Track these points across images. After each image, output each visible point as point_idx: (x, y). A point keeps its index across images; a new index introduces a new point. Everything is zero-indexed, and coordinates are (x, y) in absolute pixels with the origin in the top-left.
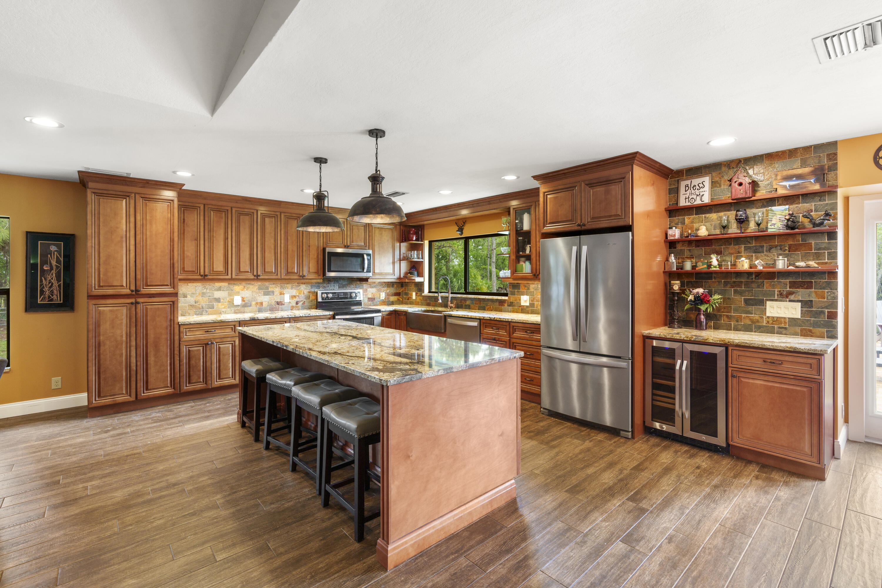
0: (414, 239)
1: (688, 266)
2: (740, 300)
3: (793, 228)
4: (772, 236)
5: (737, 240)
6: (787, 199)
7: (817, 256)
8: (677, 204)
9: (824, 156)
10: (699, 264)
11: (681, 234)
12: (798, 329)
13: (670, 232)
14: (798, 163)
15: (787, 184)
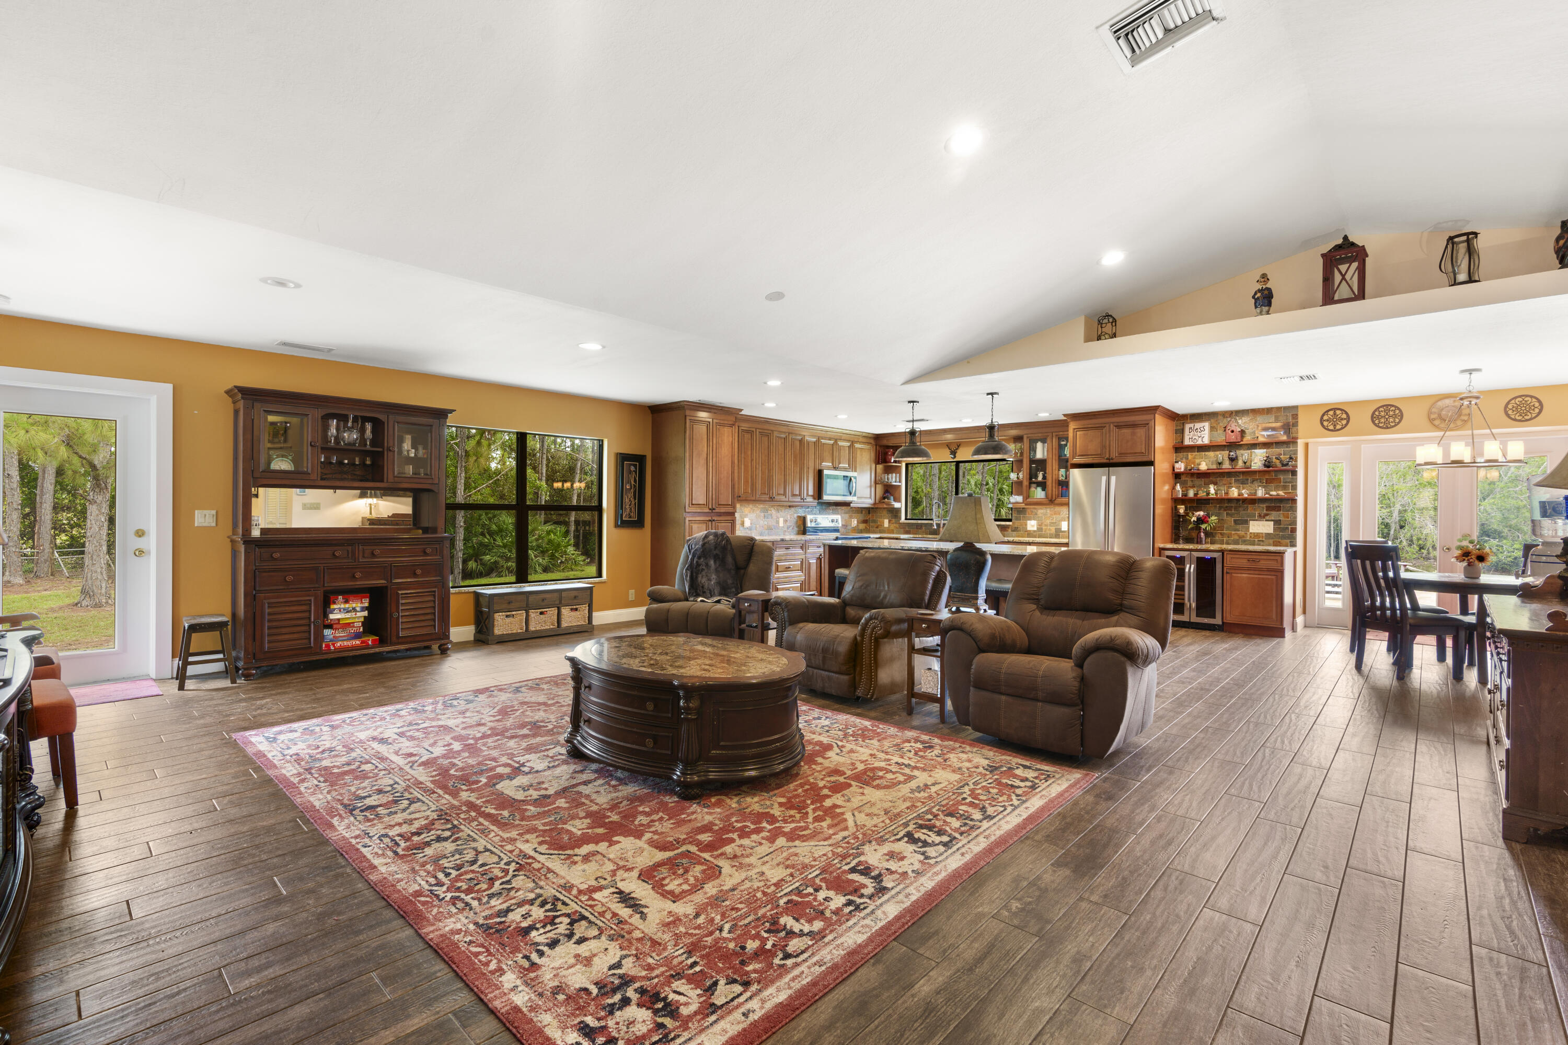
0: (890, 461)
1: (1191, 494)
2: (1230, 521)
3: (1268, 467)
4: (1255, 472)
5: (1229, 474)
6: (1265, 445)
7: (1285, 488)
8: (1182, 442)
9: (1290, 415)
10: (1200, 492)
11: (1186, 468)
12: (1271, 541)
13: (1177, 465)
14: (1273, 419)
15: (1265, 433)
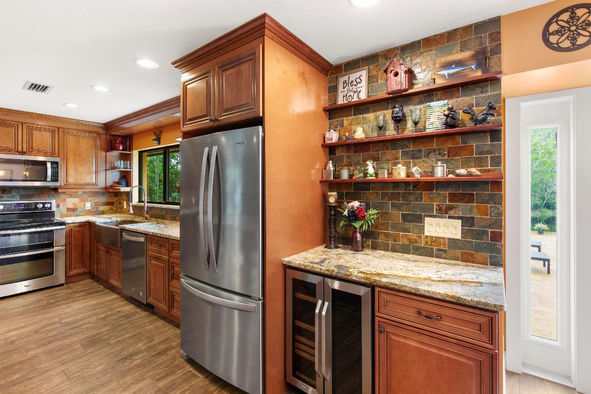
0: (121, 148)
1: (345, 175)
2: (397, 215)
3: (453, 126)
4: (431, 137)
5: (393, 143)
6: (447, 91)
7: (479, 162)
8: (336, 103)
9: (485, 36)
10: (356, 172)
11: (340, 138)
13: (327, 135)
14: (458, 47)
15: (445, 72)
